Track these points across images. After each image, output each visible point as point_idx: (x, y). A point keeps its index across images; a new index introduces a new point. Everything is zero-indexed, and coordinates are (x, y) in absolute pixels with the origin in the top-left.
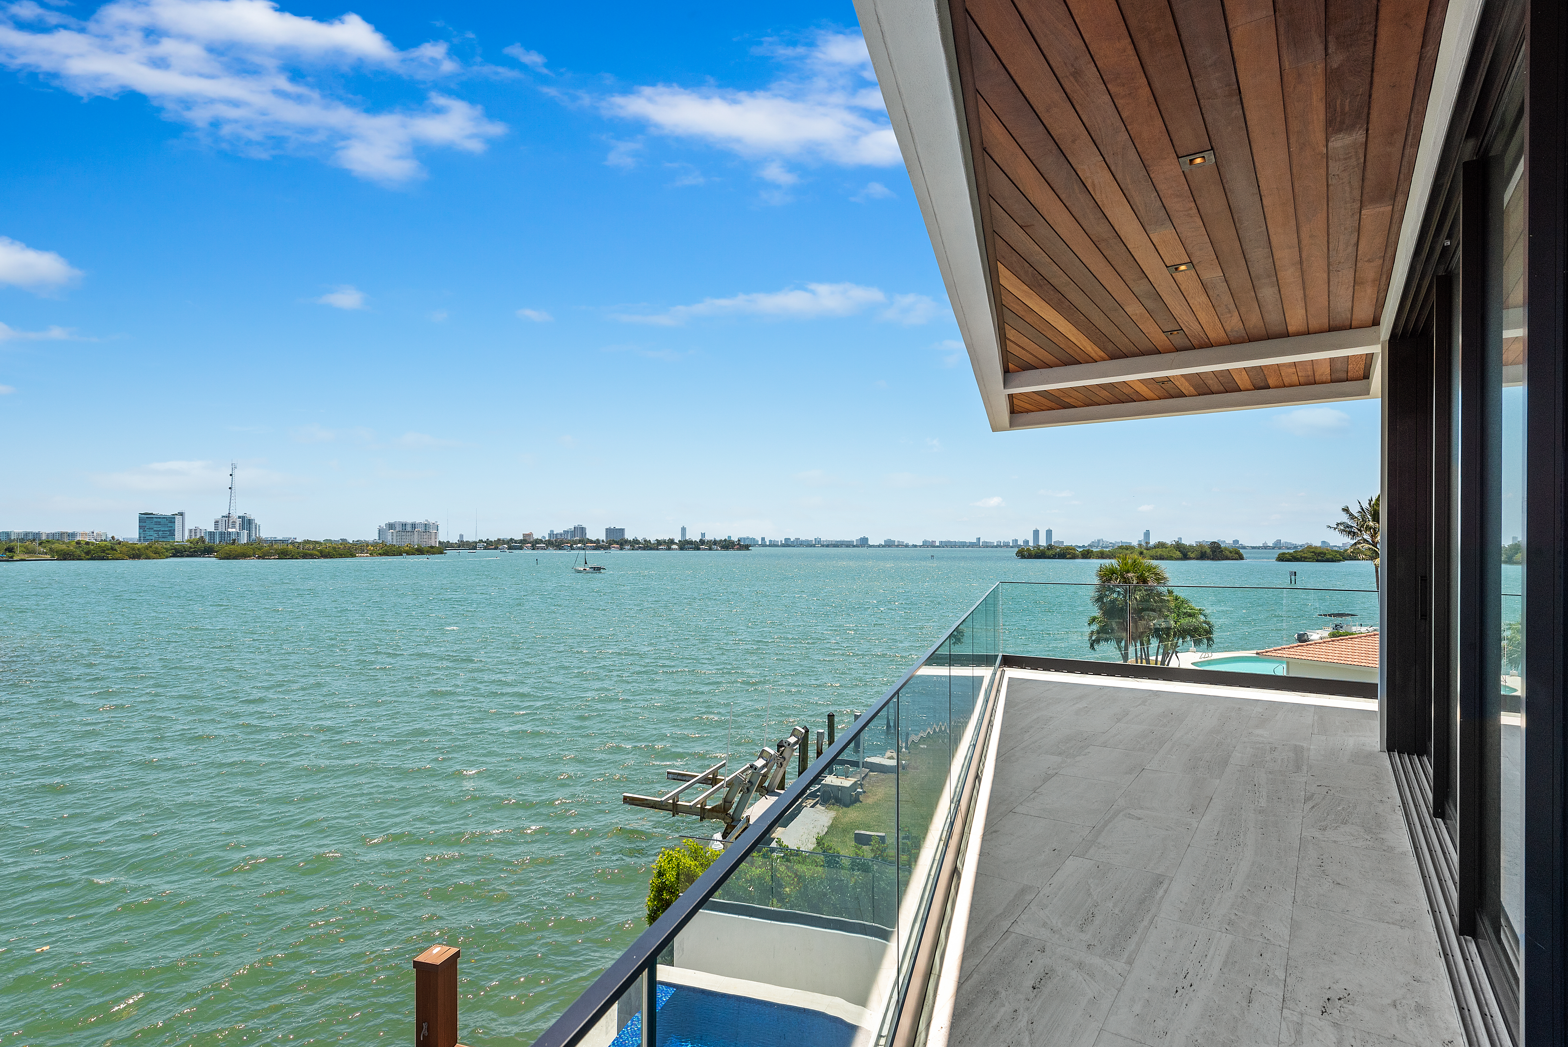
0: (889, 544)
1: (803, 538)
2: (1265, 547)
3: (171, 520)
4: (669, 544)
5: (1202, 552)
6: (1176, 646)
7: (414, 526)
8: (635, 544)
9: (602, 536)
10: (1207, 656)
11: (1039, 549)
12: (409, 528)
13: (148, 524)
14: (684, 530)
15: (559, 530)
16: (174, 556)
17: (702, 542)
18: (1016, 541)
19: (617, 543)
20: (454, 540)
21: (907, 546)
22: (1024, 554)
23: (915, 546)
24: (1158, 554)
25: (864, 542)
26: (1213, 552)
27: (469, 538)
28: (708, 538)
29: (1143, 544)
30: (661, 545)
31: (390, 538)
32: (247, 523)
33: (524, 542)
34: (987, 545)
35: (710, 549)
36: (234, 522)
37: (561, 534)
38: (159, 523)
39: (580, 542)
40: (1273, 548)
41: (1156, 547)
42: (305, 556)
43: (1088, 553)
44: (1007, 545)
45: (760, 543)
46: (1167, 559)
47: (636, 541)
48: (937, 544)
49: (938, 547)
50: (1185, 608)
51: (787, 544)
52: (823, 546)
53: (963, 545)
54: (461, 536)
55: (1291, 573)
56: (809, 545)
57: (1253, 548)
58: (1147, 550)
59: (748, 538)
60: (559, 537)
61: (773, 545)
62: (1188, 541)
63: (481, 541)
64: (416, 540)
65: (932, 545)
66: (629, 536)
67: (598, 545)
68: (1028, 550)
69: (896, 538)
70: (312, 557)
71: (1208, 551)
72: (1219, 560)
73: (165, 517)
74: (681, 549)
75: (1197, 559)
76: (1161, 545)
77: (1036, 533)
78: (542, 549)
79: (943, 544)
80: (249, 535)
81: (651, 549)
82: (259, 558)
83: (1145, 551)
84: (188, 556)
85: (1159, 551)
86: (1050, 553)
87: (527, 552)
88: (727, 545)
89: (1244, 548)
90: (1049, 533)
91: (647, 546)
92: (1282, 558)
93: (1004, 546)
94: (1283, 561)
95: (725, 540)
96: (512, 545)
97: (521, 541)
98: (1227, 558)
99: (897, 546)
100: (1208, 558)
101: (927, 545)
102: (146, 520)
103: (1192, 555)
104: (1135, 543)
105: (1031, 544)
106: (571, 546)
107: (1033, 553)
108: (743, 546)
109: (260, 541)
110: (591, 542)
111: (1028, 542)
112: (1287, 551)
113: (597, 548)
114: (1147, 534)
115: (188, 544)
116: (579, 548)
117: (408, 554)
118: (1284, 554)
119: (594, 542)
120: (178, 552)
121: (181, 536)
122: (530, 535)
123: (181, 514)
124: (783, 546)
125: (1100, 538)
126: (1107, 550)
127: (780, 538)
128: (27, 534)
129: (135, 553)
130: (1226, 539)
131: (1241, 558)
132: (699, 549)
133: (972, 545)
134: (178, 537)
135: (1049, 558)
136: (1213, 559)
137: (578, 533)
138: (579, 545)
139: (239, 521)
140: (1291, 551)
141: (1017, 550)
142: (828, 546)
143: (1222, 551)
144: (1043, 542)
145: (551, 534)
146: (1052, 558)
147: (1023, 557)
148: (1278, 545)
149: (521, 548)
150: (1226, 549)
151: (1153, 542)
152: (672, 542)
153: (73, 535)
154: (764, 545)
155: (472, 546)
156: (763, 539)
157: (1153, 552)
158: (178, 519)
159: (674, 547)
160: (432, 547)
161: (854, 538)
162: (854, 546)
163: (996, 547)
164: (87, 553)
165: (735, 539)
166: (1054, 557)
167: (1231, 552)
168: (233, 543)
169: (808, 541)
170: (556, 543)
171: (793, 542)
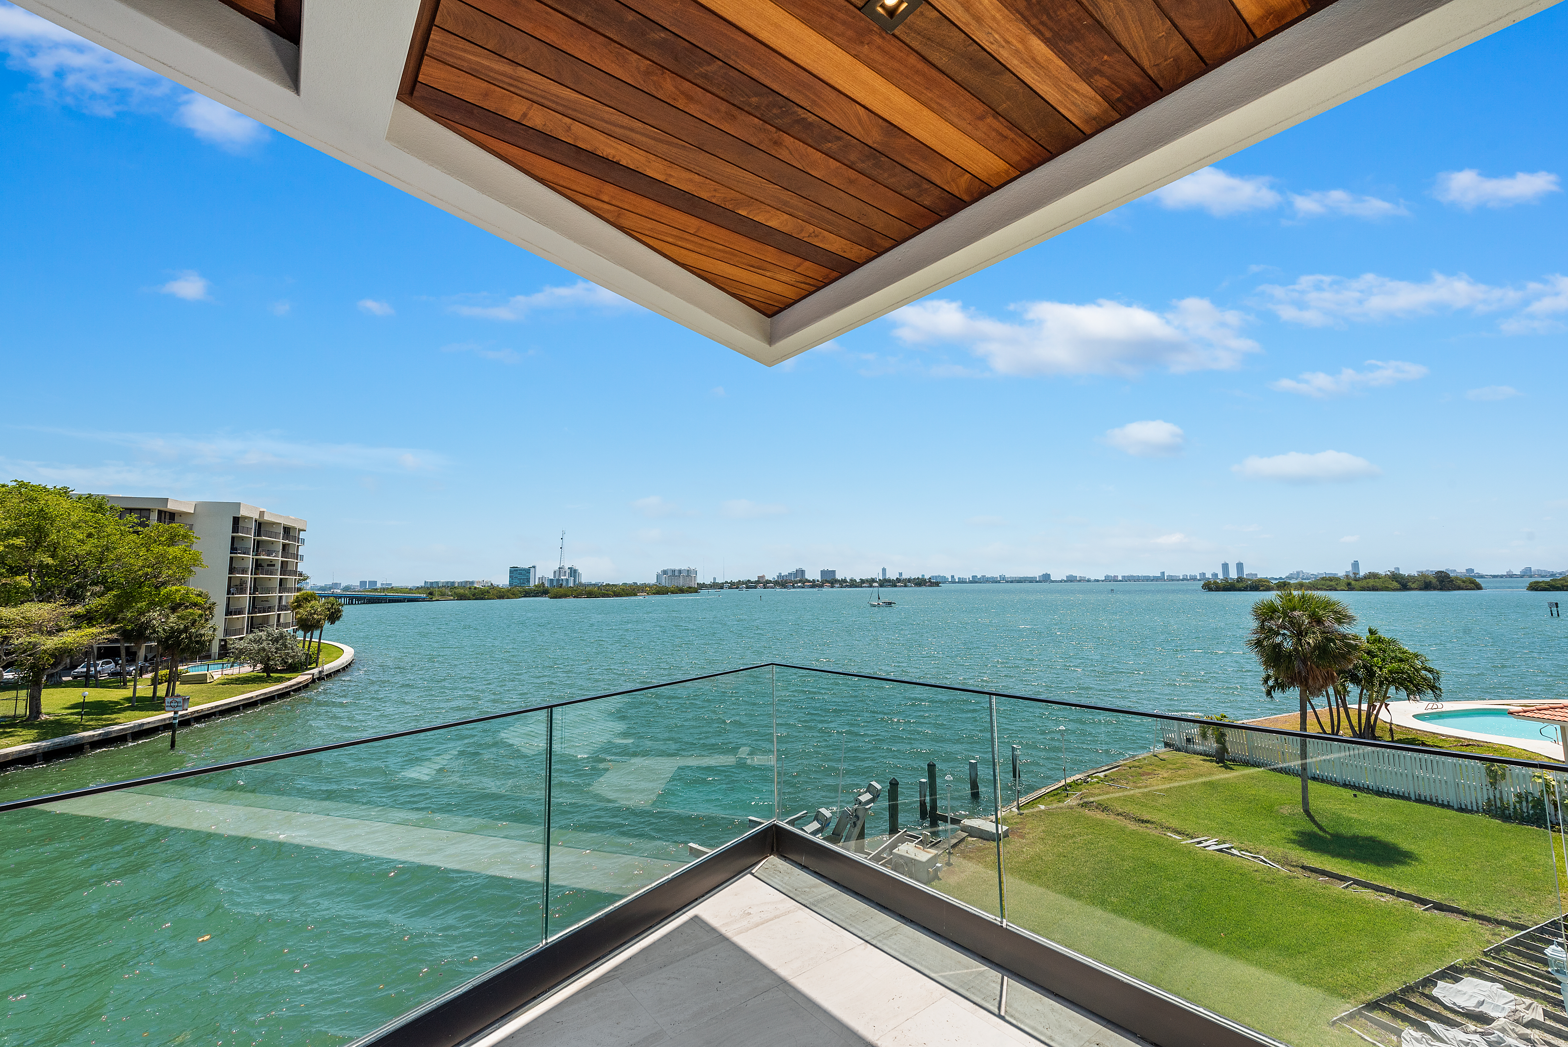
0: (1071, 579)
1: (988, 575)
2: (1511, 576)
3: (528, 571)
4: (870, 582)
5: (1425, 583)
6: (1385, 697)
7: (680, 571)
8: (843, 583)
9: (818, 577)
10: (1435, 706)
11: (1227, 582)
12: (677, 574)
13: (514, 575)
14: (884, 570)
15: (785, 573)
16: (525, 596)
17: (898, 580)
18: (1204, 574)
19: (829, 582)
20: (708, 582)
21: (1089, 581)
22: (1211, 586)
23: (1098, 581)
24: (1370, 585)
25: (1046, 578)
26: (1441, 582)
27: (720, 580)
28: (904, 577)
29: (1351, 575)
30: (864, 583)
31: (664, 582)
32: (573, 572)
33: (758, 582)
34: (1172, 579)
35: (906, 586)
36: (565, 572)
37: (786, 576)
38: (520, 574)
39: (800, 581)
40: (1522, 576)
41: (1365, 577)
42: (604, 595)
43: (1285, 585)
44: (1194, 579)
45: (950, 580)
46: (1381, 590)
47: (844, 581)
48: (1120, 578)
49: (1120, 581)
50: (1393, 651)
51: (975, 580)
52: (1007, 582)
53: (1147, 579)
54: (715, 579)
55: (1551, 605)
56: (994, 581)
57: (1494, 576)
58: (1356, 580)
59: (939, 576)
60: (785, 578)
61: (962, 581)
62: (1406, 571)
63: (726, 582)
64: (681, 583)
65: (1115, 579)
66: (839, 577)
67: (814, 584)
68: (1215, 583)
69: (1078, 574)
70: (608, 596)
71: (1434, 581)
72: (1449, 590)
73: (524, 570)
74: (881, 586)
75: (1421, 589)
76: (1373, 576)
77: (1225, 566)
78: (772, 587)
79: (1126, 579)
80: (575, 581)
81: (856, 587)
82: (574, 597)
83: (1353, 583)
84: (533, 596)
85: (1371, 582)
86: (1241, 585)
87: (760, 590)
88: (920, 582)
89: (1482, 577)
90: (1240, 566)
91: (853, 584)
92: (1535, 587)
93: (1191, 579)
94: (1536, 590)
95: (918, 578)
96: (749, 585)
97: (756, 582)
98: (1459, 588)
99: (1079, 581)
100: (1435, 589)
101: (1108, 579)
102: (514, 571)
103: (1413, 586)
104: (1341, 573)
105: (1221, 576)
106: (793, 585)
107: (1221, 586)
108: (934, 583)
109: (581, 584)
110: (809, 581)
111: (1216, 575)
112: (1541, 580)
113: (813, 587)
114: (1356, 565)
115: (534, 588)
116: (799, 587)
117: (672, 593)
118: (1538, 582)
119: (811, 582)
120: (528, 594)
121: (534, 582)
122: (763, 577)
123: (534, 567)
124: (971, 582)
125: (1299, 570)
126: (1307, 581)
127: (968, 576)
128: (447, 583)
129: (501, 594)
130: (1458, 567)
131: (1478, 587)
132: (896, 586)
133: (1156, 579)
134: (532, 584)
135: (1240, 590)
136: (1441, 589)
137: (799, 574)
138: (799, 584)
139: (568, 571)
140: (1548, 579)
141: (1202, 583)
142: (1012, 582)
143: (1453, 580)
144: (1233, 575)
145: (780, 576)
146: (1243, 590)
147: (1210, 590)
148: (1527, 573)
149: (755, 587)
150: (1457, 578)
151: (1362, 573)
152: (873, 580)
153: (473, 583)
154: (953, 582)
155: (721, 586)
156: (953, 577)
157: (1364, 583)
158: (532, 570)
159: (875, 584)
160: (690, 588)
161: (1037, 573)
162: (1037, 582)
163: (1182, 580)
164: (474, 595)
165: (927, 577)
166: (1245, 589)
167: (1464, 582)
168: (561, 587)
169: (993, 577)
170: (782, 583)
171: (980, 578)
